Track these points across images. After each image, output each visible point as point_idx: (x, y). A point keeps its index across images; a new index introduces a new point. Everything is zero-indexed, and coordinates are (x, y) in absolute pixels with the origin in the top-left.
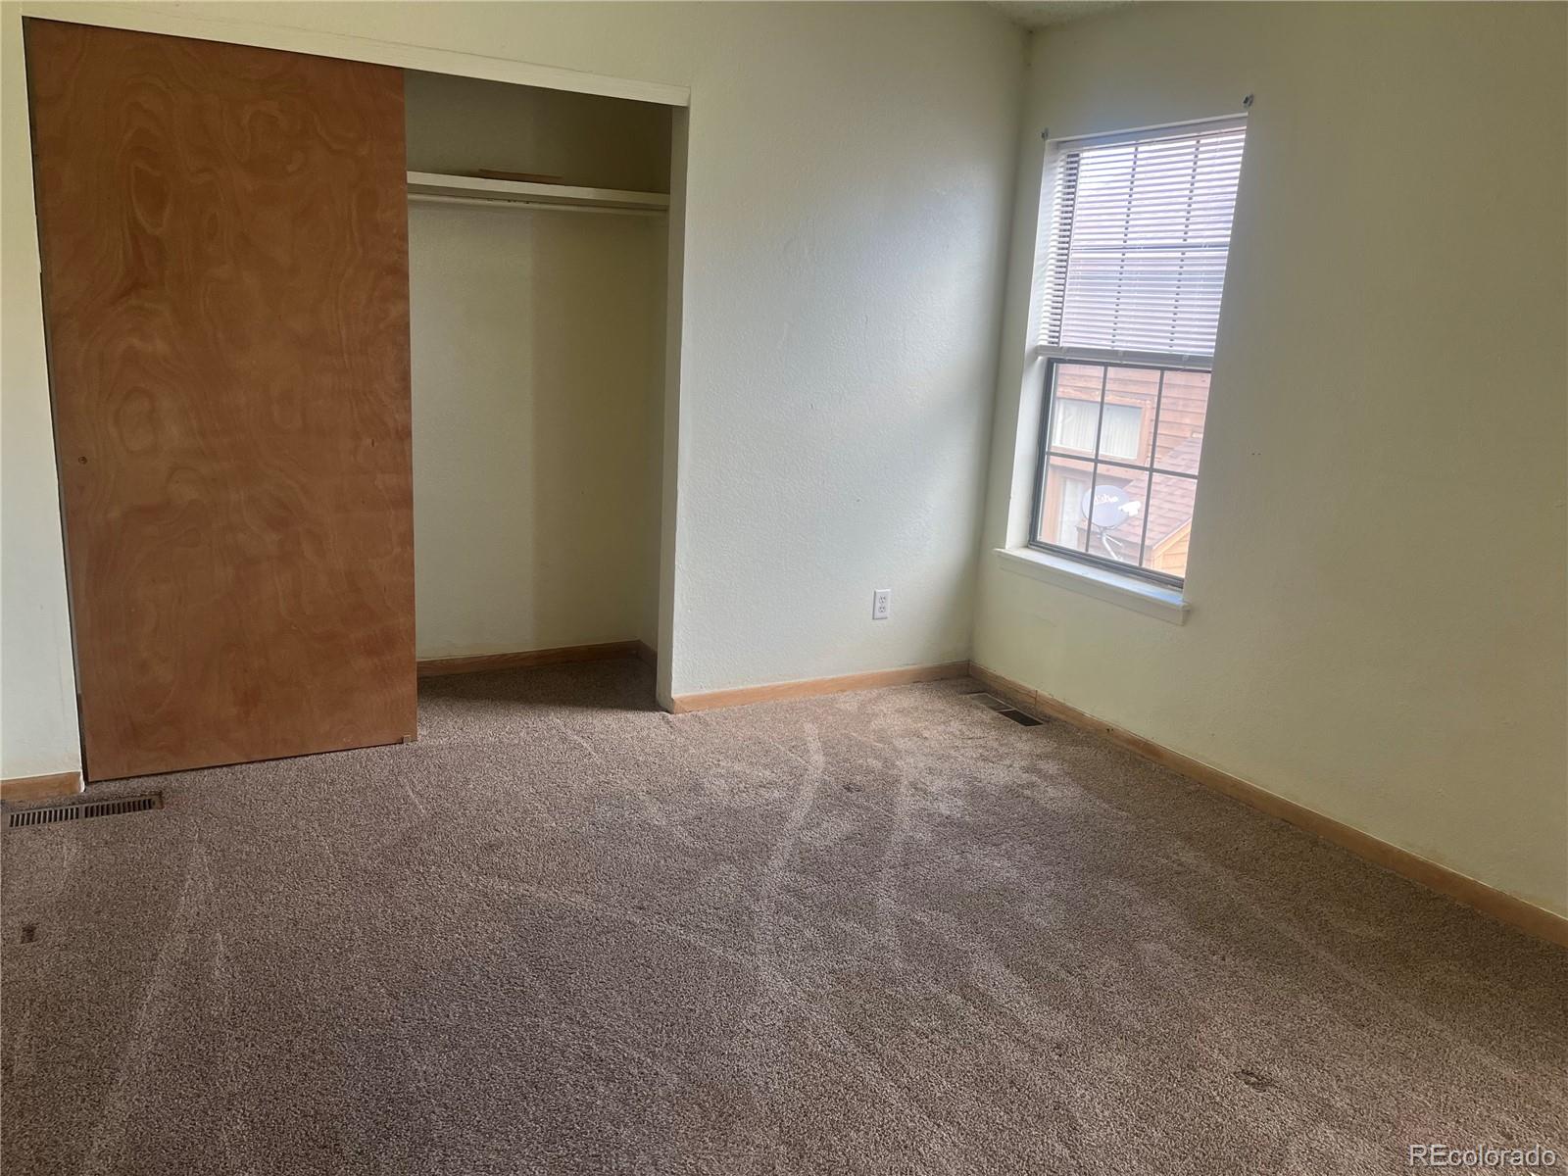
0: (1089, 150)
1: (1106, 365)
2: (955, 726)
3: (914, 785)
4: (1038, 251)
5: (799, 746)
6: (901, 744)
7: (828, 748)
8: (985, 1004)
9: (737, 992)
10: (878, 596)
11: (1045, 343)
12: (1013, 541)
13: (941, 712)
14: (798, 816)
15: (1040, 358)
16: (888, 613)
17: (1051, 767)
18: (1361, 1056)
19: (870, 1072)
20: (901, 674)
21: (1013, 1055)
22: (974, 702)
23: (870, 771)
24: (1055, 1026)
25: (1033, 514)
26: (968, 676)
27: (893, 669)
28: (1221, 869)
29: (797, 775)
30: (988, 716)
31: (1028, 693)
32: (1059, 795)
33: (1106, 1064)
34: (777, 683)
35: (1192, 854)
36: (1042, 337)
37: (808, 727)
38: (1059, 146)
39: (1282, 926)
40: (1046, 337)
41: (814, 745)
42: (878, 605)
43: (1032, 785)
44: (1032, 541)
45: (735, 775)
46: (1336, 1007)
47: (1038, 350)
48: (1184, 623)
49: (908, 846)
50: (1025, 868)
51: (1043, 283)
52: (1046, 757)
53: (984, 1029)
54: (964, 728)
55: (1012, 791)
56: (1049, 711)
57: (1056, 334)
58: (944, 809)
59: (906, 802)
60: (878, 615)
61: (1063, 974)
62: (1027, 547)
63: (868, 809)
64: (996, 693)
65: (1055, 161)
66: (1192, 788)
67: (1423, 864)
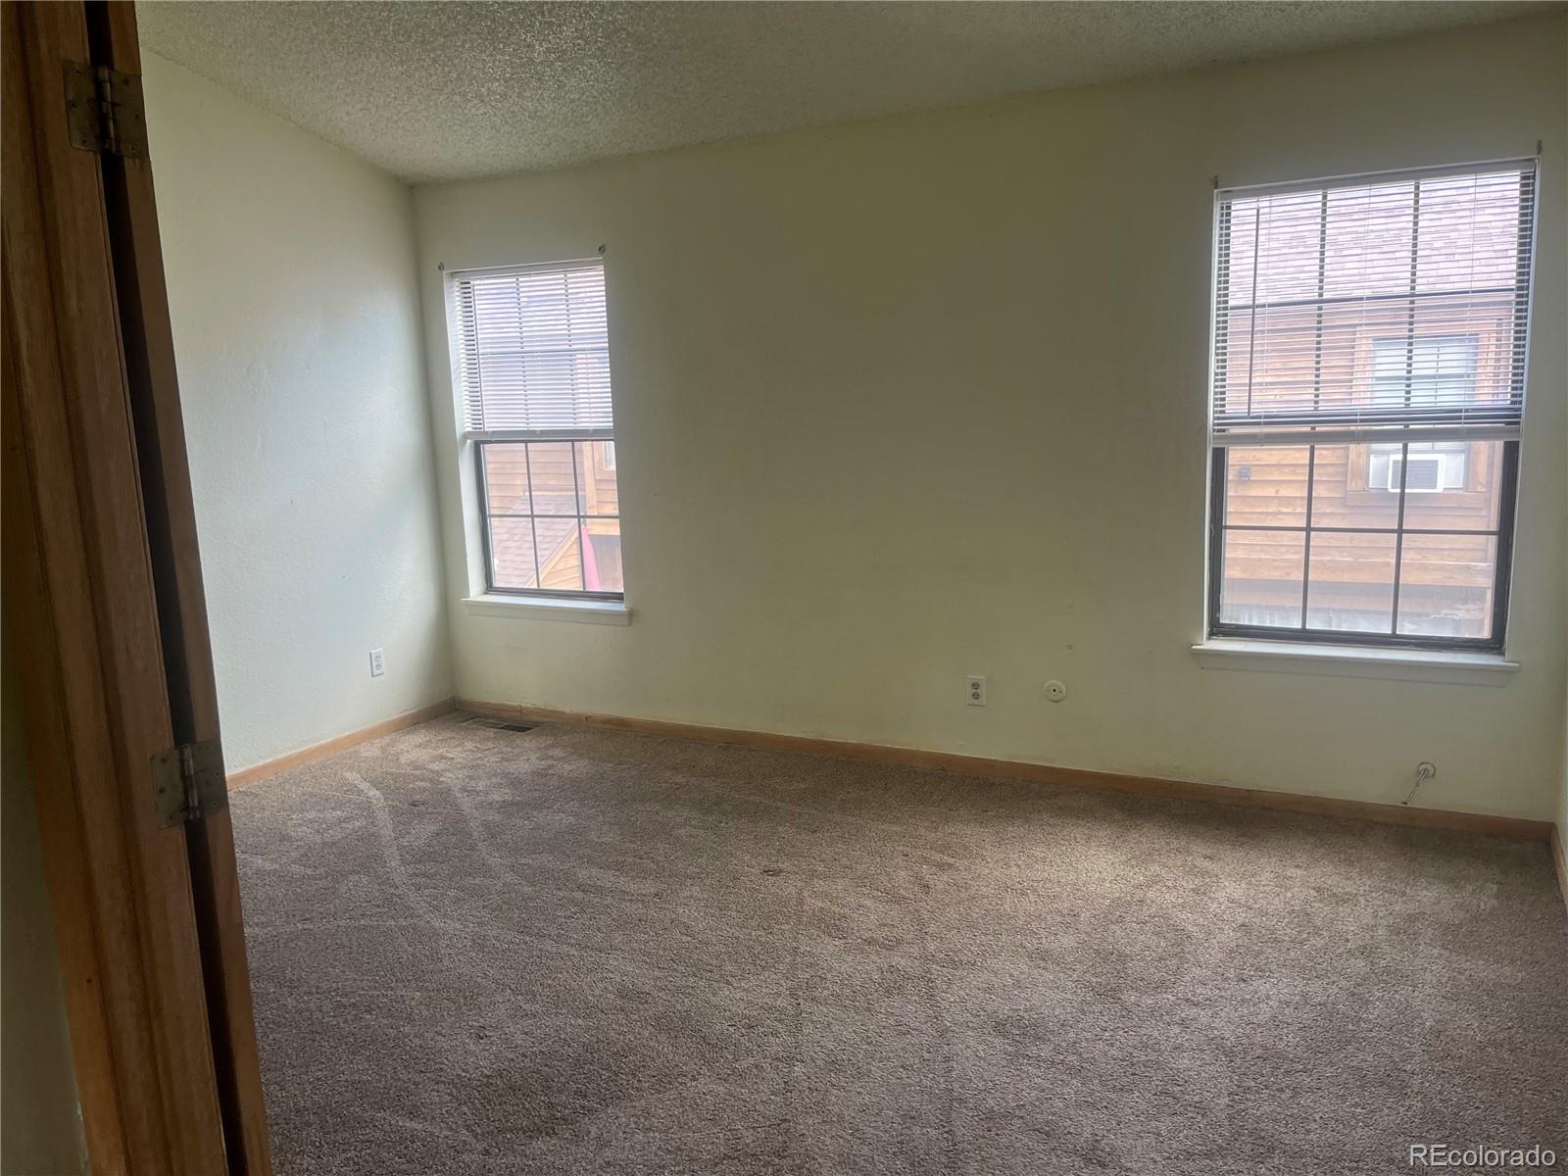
0: (480, 279)
1: (526, 442)
2: (469, 745)
3: (464, 789)
4: (452, 360)
5: (352, 788)
6: (435, 766)
7: (374, 784)
8: (599, 891)
9: (424, 938)
10: (373, 656)
11: (470, 429)
12: (475, 590)
13: (451, 739)
14: (387, 831)
15: (469, 441)
16: (384, 669)
17: (557, 752)
18: (821, 845)
19: (548, 945)
20: (403, 720)
21: (631, 908)
22: (474, 726)
23: (425, 790)
24: (649, 887)
25: (486, 565)
26: (456, 710)
27: (396, 717)
28: (702, 779)
29: (367, 808)
30: (491, 733)
31: (513, 709)
32: (575, 767)
33: (688, 894)
34: (302, 749)
35: (680, 776)
36: (467, 425)
37: (348, 775)
38: (453, 275)
39: (751, 798)
40: (470, 425)
41: (364, 786)
42: (375, 664)
43: (551, 767)
44: (489, 587)
45: (311, 821)
46: (799, 827)
47: (466, 436)
48: (630, 623)
49: (486, 825)
50: (577, 815)
51: (460, 382)
52: (552, 746)
53: (606, 902)
54: (478, 745)
55: (540, 773)
56: (535, 718)
57: (478, 419)
58: (496, 797)
59: (466, 803)
60: (376, 672)
61: (638, 861)
62: (486, 593)
63: (441, 813)
64: (487, 717)
65: (452, 287)
66: (661, 740)
67: (814, 742)
